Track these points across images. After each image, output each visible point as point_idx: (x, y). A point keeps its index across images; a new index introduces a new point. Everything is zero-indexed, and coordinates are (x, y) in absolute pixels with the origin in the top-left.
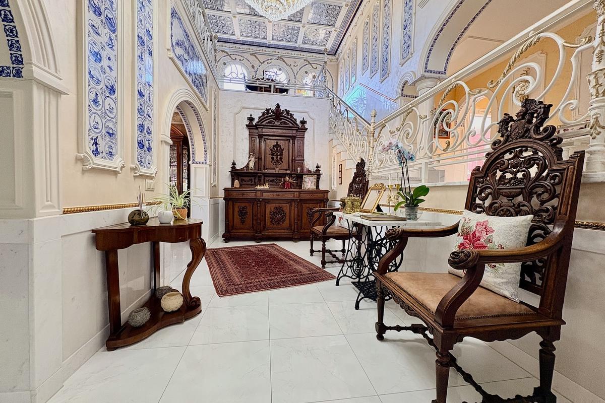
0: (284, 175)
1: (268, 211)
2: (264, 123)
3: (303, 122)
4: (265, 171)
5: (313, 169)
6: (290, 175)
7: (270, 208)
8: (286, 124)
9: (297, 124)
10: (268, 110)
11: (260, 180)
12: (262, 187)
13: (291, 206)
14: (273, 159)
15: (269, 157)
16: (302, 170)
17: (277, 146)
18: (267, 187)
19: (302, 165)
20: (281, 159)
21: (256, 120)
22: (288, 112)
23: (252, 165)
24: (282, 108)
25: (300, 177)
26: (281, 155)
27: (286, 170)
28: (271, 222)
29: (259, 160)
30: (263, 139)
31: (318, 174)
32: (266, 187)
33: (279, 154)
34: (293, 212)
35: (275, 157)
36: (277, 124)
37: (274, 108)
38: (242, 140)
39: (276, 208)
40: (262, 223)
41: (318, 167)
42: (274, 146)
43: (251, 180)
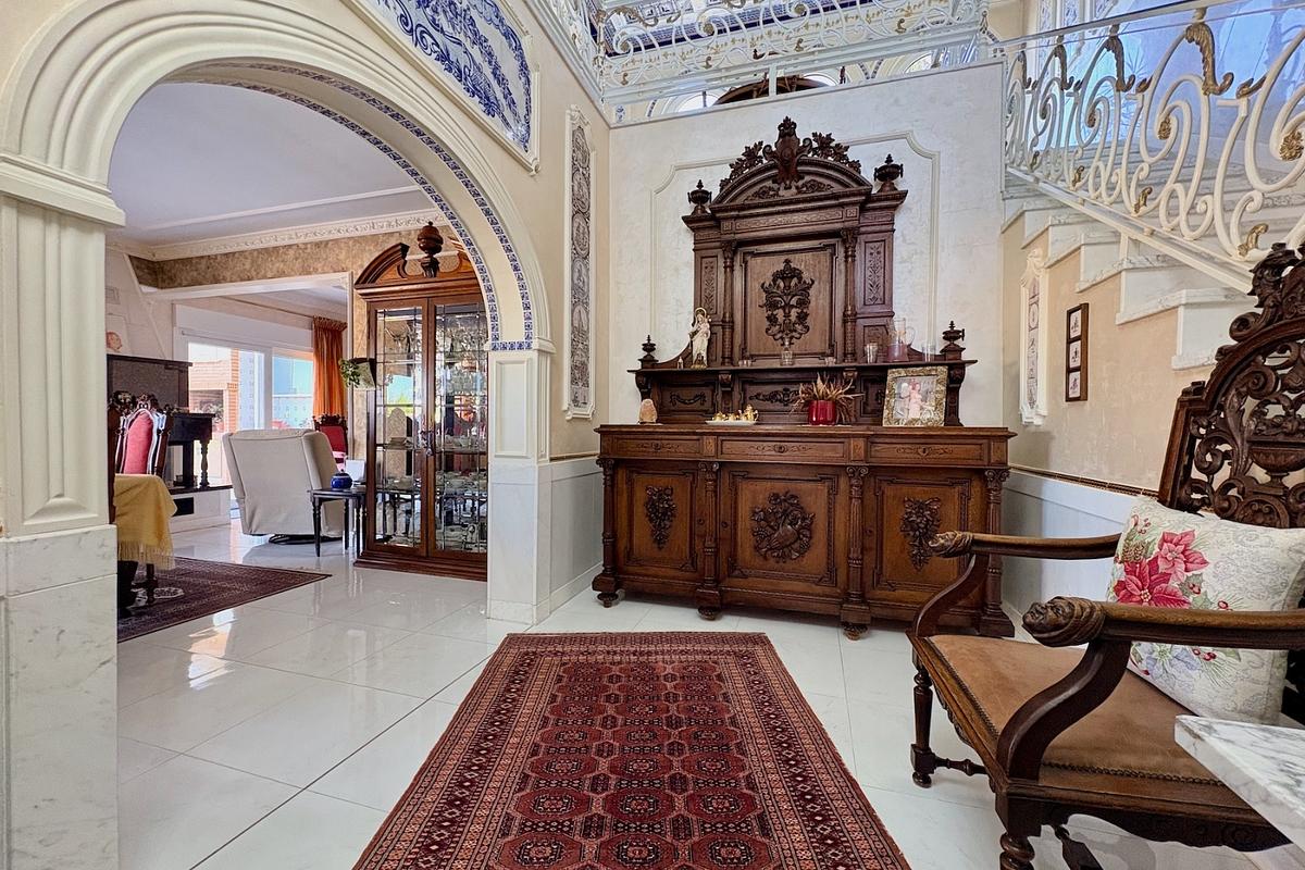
0: (808, 375)
1: (744, 509)
2: (739, 201)
3: (889, 172)
4: (745, 364)
5: (929, 343)
6: (832, 374)
7: (752, 496)
8: (819, 187)
9: (860, 182)
10: (751, 154)
11: (728, 395)
12: (731, 420)
13: (833, 492)
14: (772, 319)
15: (758, 317)
16: (885, 349)
17: (788, 274)
18: (747, 420)
19: (883, 334)
20: (802, 317)
21: (715, 192)
22: (824, 142)
23: (700, 345)
24: (802, 133)
25: (874, 380)
26: (804, 303)
27: (823, 355)
28: (757, 548)
29: (723, 326)
30: (738, 258)
31: (952, 364)
32: (743, 421)
33: (794, 302)
34: (840, 516)
35: (780, 314)
36: (785, 194)
37: (771, 138)
38: (677, 270)
39: (776, 496)
40: (724, 550)
41: (952, 335)
42: (777, 276)
43: (702, 396)
